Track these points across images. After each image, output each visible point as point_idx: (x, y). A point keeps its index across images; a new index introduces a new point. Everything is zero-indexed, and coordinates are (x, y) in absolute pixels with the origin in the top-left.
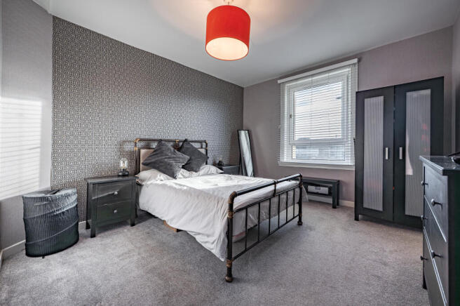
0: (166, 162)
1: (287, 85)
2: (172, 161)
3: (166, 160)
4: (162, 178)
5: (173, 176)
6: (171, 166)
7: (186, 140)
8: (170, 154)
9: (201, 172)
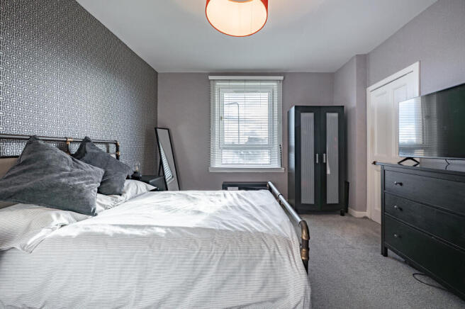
0: (65, 186)
1: (218, 84)
2: (78, 182)
3: (63, 180)
4: (65, 221)
5: (89, 211)
6: (81, 191)
7: (86, 140)
8: (69, 168)
9: (128, 194)
